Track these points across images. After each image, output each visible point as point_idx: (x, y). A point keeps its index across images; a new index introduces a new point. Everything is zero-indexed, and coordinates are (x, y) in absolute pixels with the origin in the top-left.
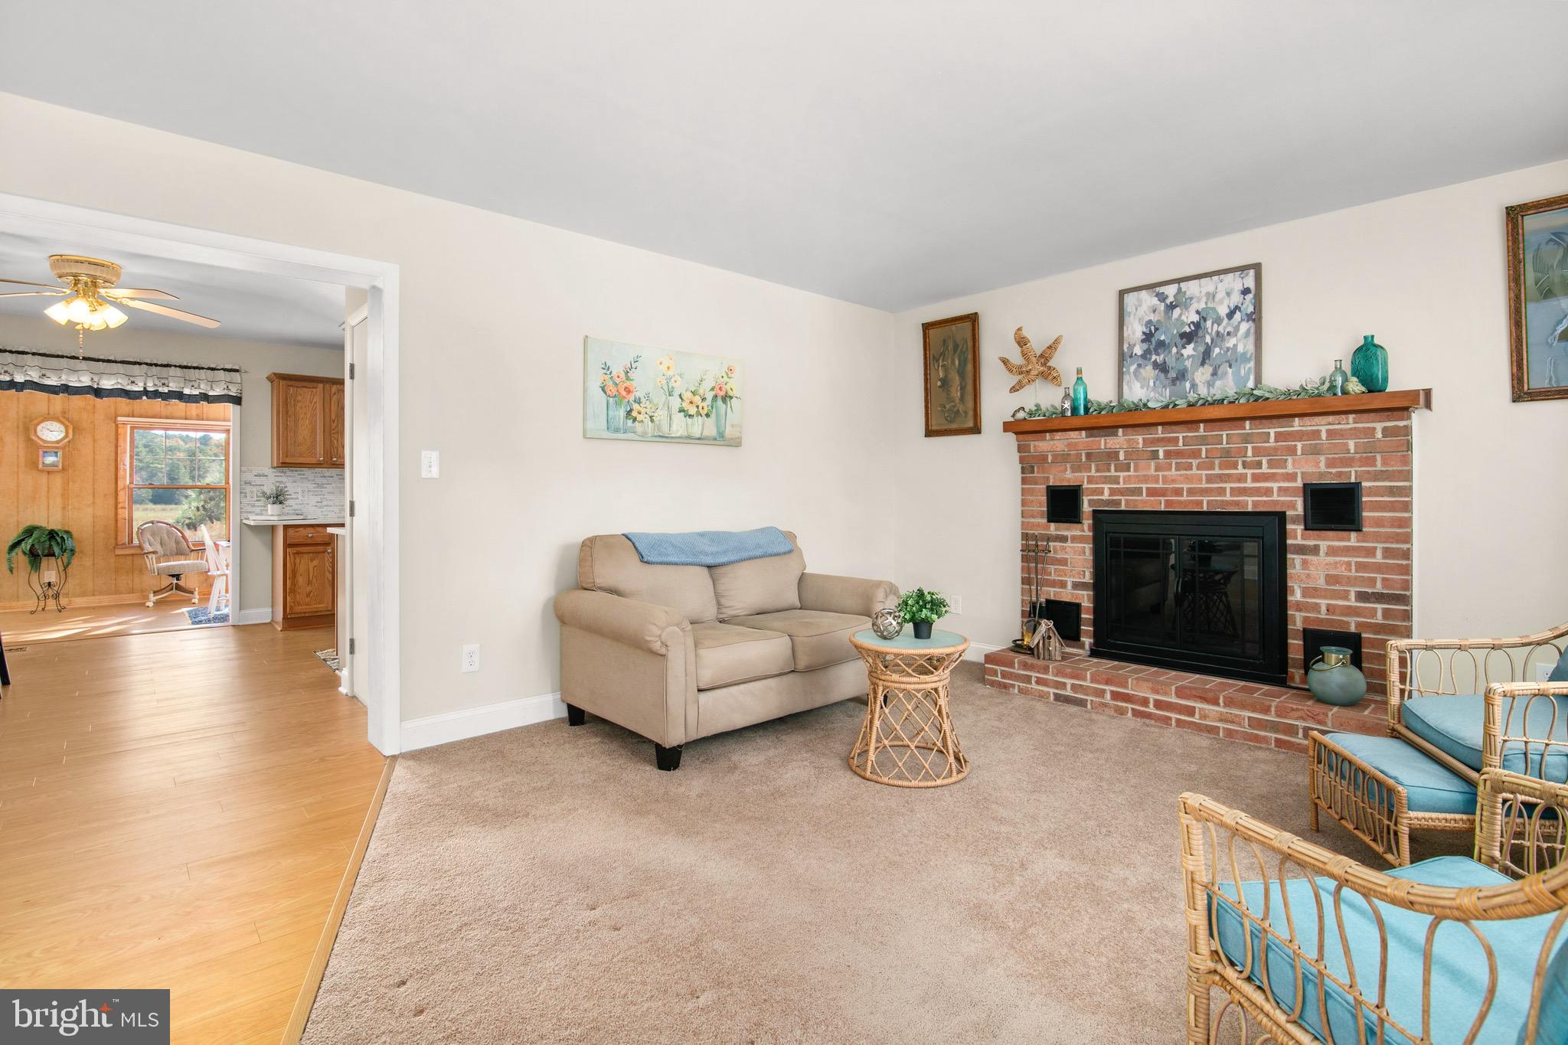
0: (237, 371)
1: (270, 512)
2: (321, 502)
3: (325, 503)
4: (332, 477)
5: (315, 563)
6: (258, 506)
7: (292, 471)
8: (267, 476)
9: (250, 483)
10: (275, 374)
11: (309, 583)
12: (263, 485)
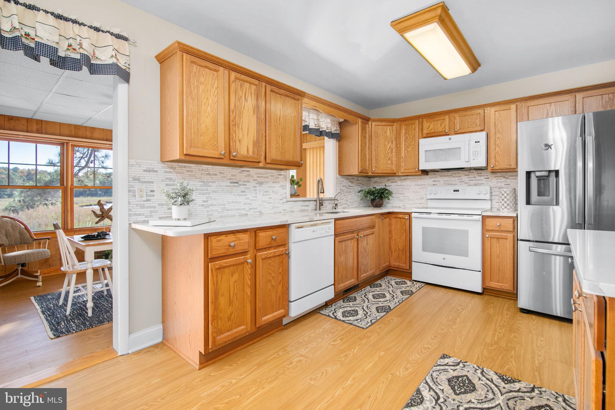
0: (126, 39)
1: (175, 215)
2: (207, 201)
3: (210, 202)
4: (216, 175)
5: (236, 277)
6: (149, 207)
7: (181, 167)
8: (156, 171)
9: (138, 180)
10: (179, 43)
11: (231, 303)
12: (153, 182)
